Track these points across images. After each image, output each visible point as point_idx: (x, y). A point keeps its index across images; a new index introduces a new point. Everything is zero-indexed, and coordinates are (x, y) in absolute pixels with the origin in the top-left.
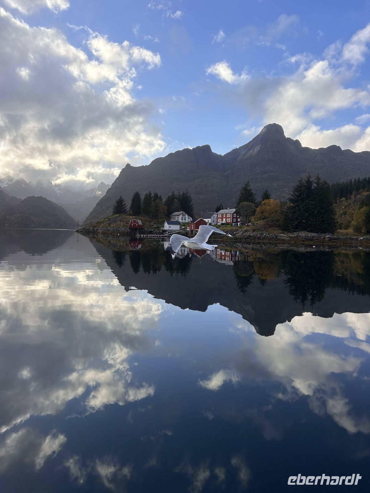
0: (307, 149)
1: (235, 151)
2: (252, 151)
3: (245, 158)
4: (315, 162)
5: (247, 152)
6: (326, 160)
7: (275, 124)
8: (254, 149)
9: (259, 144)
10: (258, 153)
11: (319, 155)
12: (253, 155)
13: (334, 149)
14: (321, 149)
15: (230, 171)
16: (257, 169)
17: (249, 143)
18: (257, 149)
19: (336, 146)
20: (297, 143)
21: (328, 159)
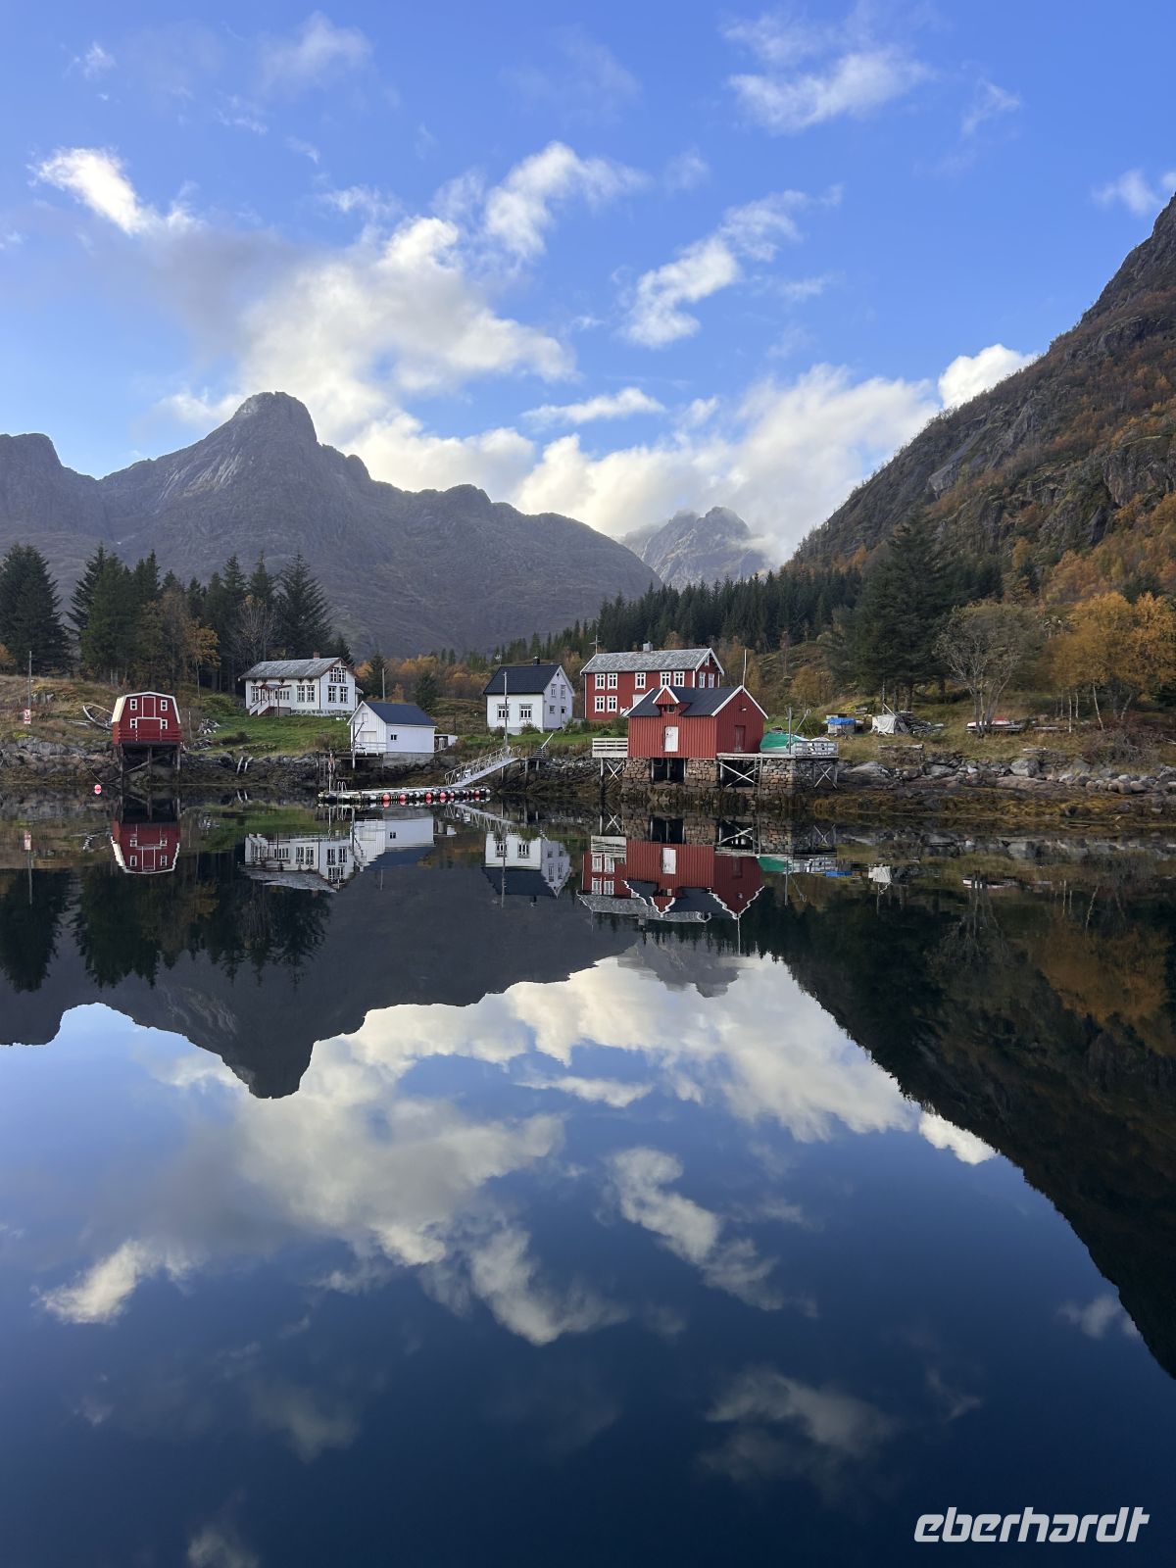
0: (386, 489)
1: (143, 471)
2: (207, 474)
3: (185, 495)
4: (414, 532)
5: (191, 476)
6: (449, 529)
7: (282, 396)
8: (216, 470)
9: (235, 453)
10: (232, 485)
11: (425, 511)
12: (212, 489)
13: (466, 498)
14: (429, 494)
15: (133, 537)
16: (232, 537)
17: (195, 447)
18: (228, 469)
19: (475, 488)
20: (355, 466)
21: (454, 524)
